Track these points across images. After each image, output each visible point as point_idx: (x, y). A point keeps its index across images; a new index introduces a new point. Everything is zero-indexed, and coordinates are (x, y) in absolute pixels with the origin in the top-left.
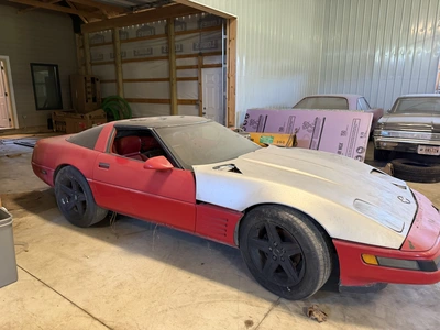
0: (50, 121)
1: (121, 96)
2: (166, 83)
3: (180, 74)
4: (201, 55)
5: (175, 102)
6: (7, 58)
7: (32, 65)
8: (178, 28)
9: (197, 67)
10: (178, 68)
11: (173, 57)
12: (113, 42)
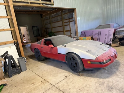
0: (37, 39)
1: (52, 31)
2: (62, 27)
3: (65, 24)
4: (70, 19)
5: (65, 31)
6: (27, 26)
7: (32, 27)
8: (64, 13)
9: (69, 22)
10: (65, 23)
11: (63, 20)
12: (50, 19)
